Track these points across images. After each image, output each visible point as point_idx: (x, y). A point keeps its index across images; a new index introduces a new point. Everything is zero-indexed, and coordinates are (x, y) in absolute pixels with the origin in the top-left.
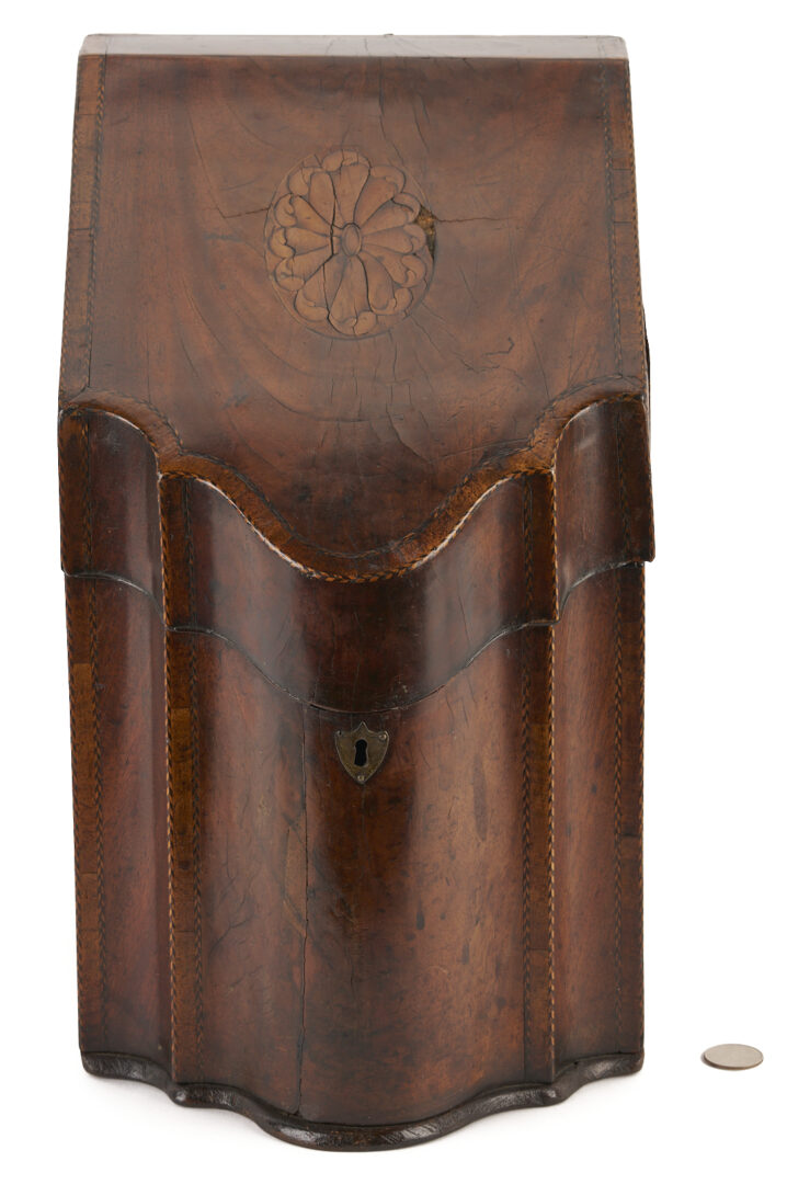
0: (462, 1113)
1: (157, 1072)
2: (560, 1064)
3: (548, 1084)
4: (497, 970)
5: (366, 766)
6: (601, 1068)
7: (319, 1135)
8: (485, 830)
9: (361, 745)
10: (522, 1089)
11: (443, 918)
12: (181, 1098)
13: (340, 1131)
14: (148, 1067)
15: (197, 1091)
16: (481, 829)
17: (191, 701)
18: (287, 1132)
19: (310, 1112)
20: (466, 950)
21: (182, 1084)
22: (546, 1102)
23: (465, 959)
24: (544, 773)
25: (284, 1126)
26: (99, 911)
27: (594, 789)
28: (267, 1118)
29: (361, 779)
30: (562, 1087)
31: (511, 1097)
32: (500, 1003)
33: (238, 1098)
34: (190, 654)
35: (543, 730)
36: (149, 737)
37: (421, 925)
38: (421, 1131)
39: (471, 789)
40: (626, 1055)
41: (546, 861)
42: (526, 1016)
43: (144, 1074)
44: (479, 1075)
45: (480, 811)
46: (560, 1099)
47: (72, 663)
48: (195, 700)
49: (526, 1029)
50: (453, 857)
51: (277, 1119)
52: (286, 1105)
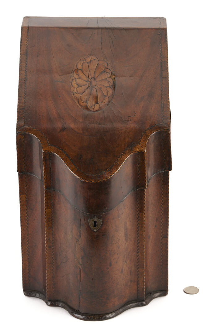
0: (121, 310)
1: (43, 296)
2: (146, 295)
3: (143, 301)
4: (130, 273)
5: (96, 227)
6: (157, 294)
7: (84, 317)
8: (127, 240)
9: (95, 222)
10: (136, 302)
11: (116, 263)
12: (49, 304)
13: (90, 316)
14: (41, 295)
15: (53, 302)
16: (126, 240)
17: (51, 207)
18: (76, 315)
19: (82, 311)
20: (122, 270)
21: (49, 301)
22: (143, 305)
23: (122, 272)
24: (142, 224)
25: (75, 314)
26: (28, 256)
27: (156, 226)
28: (71, 311)
29: (95, 230)
30: (147, 301)
31: (134, 304)
32: (131, 281)
33: (64, 305)
34: (51, 195)
35: (142, 214)
36: (40, 214)
37: (111, 265)
38: (110, 315)
39: (124, 230)
40: (163, 291)
41: (143, 247)
42: (138, 284)
43: (40, 296)
44: (125, 300)
45: (126, 235)
46: (147, 304)
47: (20, 195)
48: (52, 207)
49: (138, 287)
50: (119, 248)
51: (73, 311)
52: (76, 308)
